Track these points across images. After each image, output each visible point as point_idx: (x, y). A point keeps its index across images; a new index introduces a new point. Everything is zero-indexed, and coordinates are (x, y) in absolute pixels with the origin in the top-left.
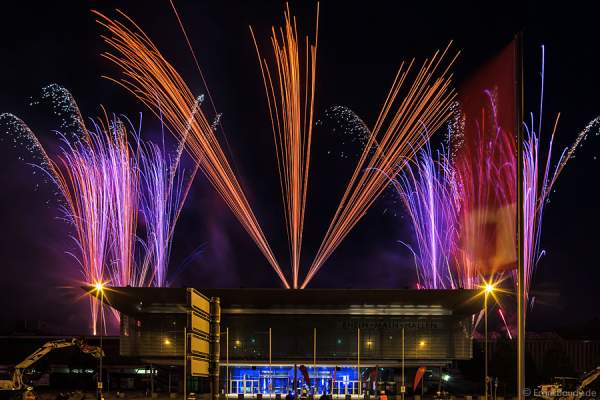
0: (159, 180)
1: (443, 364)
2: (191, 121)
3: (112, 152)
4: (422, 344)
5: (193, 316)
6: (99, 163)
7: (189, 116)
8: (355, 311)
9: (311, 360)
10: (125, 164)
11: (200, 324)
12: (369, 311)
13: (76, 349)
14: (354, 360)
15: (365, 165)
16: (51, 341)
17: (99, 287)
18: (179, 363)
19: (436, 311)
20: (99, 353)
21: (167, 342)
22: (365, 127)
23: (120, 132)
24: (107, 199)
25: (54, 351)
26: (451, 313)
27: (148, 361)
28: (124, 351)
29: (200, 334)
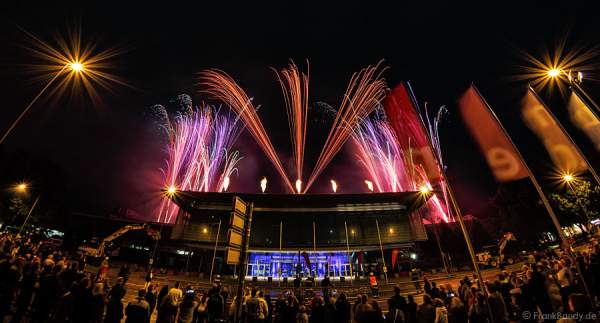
0: (222, 133)
1: (409, 245)
2: (245, 107)
3: (201, 120)
4: (391, 231)
5: (235, 217)
6: (193, 124)
7: (245, 106)
8: (341, 209)
9: (311, 247)
10: (207, 125)
11: (238, 222)
12: (350, 209)
13: (143, 232)
14: (344, 246)
15: (337, 125)
16: (131, 224)
17: (172, 190)
18: (211, 248)
19: (396, 207)
20: (157, 236)
21: (205, 231)
22: (334, 110)
23: (208, 111)
24: (192, 140)
25: (131, 231)
26: (404, 207)
27: (189, 245)
28: (174, 236)
29: (237, 230)
